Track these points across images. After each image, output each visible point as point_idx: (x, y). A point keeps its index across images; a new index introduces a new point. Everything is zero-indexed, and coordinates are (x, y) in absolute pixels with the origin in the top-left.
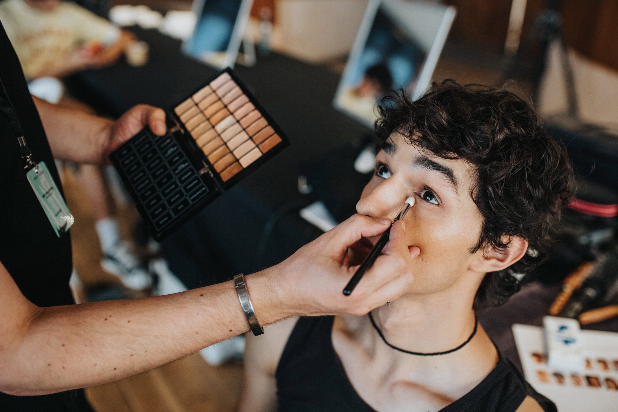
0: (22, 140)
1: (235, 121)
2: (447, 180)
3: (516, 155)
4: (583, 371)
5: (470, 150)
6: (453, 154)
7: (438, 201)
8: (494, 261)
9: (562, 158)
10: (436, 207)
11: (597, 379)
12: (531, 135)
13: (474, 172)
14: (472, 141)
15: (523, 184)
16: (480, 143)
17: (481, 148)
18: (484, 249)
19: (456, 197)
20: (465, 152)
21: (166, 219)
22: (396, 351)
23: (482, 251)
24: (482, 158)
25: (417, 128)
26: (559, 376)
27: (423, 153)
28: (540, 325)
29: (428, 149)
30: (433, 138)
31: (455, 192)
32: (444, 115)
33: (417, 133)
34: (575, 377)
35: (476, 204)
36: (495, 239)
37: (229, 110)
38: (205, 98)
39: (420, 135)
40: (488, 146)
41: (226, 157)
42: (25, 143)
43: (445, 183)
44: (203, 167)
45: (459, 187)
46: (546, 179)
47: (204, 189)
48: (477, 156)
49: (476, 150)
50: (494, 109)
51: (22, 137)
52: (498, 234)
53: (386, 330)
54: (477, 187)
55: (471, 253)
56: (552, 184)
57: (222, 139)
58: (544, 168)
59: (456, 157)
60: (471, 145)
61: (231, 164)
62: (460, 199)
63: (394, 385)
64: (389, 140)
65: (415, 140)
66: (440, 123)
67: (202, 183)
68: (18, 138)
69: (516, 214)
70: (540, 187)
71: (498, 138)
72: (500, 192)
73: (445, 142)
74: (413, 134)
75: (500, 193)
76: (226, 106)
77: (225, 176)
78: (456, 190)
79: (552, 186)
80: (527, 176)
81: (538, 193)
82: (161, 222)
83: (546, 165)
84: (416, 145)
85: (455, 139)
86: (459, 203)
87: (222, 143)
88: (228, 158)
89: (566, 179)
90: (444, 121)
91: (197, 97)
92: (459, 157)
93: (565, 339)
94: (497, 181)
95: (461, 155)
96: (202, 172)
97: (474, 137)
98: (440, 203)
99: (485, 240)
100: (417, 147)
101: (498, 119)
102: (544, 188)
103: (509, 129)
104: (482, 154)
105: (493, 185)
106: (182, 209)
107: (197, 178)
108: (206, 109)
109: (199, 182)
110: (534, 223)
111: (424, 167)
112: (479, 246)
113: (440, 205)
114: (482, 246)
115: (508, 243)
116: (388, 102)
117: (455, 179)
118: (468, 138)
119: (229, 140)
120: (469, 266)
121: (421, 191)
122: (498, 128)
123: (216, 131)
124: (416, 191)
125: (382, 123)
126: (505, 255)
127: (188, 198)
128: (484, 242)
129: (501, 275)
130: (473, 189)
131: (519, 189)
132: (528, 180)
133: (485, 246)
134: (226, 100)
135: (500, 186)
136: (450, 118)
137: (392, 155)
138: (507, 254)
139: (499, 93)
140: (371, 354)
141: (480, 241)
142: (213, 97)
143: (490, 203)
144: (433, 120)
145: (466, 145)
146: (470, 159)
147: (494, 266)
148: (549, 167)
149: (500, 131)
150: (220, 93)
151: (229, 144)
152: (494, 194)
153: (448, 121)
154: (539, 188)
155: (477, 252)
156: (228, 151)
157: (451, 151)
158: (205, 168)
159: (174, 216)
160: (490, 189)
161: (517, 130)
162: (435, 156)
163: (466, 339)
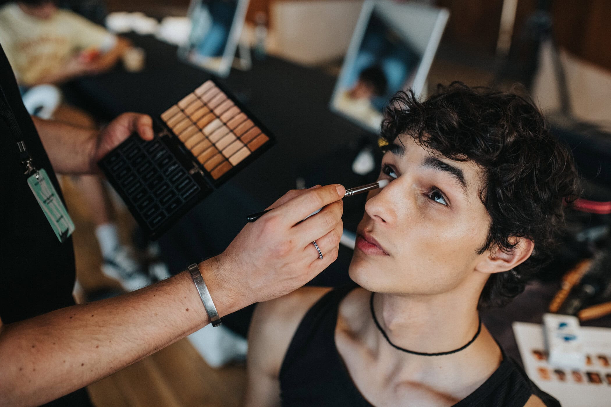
0: (22, 145)
1: (221, 124)
2: (457, 180)
3: (526, 158)
4: (584, 368)
5: (480, 152)
6: (462, 155)
7: (446, 202)
8: (500, 262)
9: (568, 161)
10: (445, 208)
11: (598, 375)
12: (538, 137)
13: (483, 174)
14: (482, 142)
15: (531, 186)
16: (490, 145)
17: (491, 151)
18: (491, 249)
19: (465, 198)
20: (475, 154)
21: (160, 218)
22: (400, 352)
23: (489, 251)
24: (492, 160)
25: (427, 129)
26: (560, 373)
27: (432, 155)
28: (540, 322)
29: (438, 150)
30: (444, 139)
31: (464, 193)
32: (455, 116)
33: (427, 135)
34: (576, 373)
35: (484, 205)
36: (502, 239)
37: (215, 114)
38: (190, 104)
39: (429, 136)
40: (498, 148)
41: (215, 157)
42: (25, 148)
43: (455, 183)
44: (193, 167)
45: (468, 189)
46: (552, 181)
47: (195, 187)
48: (488, 158)
49: (487, 152)
50: (503, 111)
51: (22, 142)
52: (505, 236)
53: (391, 331)
54: (487, 188)
55: (478, 254)
56: (558, 187)
57: (210, 141)
58: (551, 171)
59: (466, 159)
60: (481, 148)
61: (220, 163)
62: (469, 200)
63: (398, 385)
64: (397, 141)
65: (425, 141)
66: (451, 125)
67: (193, 182)
68: (18, 143)
69: (524, 215)
70: (547, 190)
71: (509, 141)
72: (510, 194)
73: (456, 144)
74: (423, 135)
75: (509, 196)
76: (212, 111)
77: (216, 175)
78: (466, 190)
79: (558, 188)
80: (535, 179)
81: (545, 196)
82: (155, 222)
83: (553, 168)
84: (425, 146)
85: (465, 141)
86: (468, 204)
87: (210, 144)
88: (217, 158)
89: (571, 182)
90: (455, 123)
91: (183, 103)
92: (469, 159)
93: (565, 336)
94: (506, 184)
95: (471, 156)
96: (192, 172)
97: (485, 140)
98: (449, 204)
99: (492, 241)
100: (426, 148)
101: (508, 122)
102: (549, 190)
103: (518, 131)
104: (492, 156)
105: (503, 187)
106: (175, 208)
107: (188, 178)
108: (192, 114)
109: (190, 181)
110: (541, 225)
111: (433, 167)
112: (486, 247)
113: (449, 206)
114: (489, 247)
115: (516, 244)
116: (397, 102)
117: (464, 180)
118: (478, 140)
119: (218, 141)
120: (475, 267)
121: (429, 192)
122: (507, 131)
123: (203, 134)
124: (424, 192)
125: (389, 123)
126: (512, 256)
127: (180, 197)
128: (492, 242)
129: (506, 276)
130: (482, 191)
131: (527, 192)
132: (536, 182)
133: (492, 246)
134: (211, 105)
135: (510, 189)
136: (461, 120)
137: (401, 156)
138: (513, 255)
139: (507, 96)
140: (374, 355)
141: (487, 242)
142: (198, 103)
143: (499, 205)
144: (443, 121)
145: (476, 147)
146: (479, 161)
147: (500, 267)
148: (556, 170)
149: (510, 134)
150: (205, 98)
151: (217, 145)
152: (504, 197)
153: (459, 123)
154: (545, 191)
155: (484, 253)
156: (217, 151)
157: (460, 152)
158: (195, 169)
159: (167, 215)
160: (500, 191)
161: (525, 133)
162: (444, 157)
163: (470, 339)
